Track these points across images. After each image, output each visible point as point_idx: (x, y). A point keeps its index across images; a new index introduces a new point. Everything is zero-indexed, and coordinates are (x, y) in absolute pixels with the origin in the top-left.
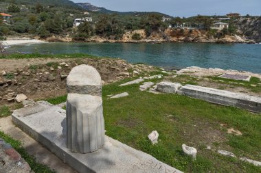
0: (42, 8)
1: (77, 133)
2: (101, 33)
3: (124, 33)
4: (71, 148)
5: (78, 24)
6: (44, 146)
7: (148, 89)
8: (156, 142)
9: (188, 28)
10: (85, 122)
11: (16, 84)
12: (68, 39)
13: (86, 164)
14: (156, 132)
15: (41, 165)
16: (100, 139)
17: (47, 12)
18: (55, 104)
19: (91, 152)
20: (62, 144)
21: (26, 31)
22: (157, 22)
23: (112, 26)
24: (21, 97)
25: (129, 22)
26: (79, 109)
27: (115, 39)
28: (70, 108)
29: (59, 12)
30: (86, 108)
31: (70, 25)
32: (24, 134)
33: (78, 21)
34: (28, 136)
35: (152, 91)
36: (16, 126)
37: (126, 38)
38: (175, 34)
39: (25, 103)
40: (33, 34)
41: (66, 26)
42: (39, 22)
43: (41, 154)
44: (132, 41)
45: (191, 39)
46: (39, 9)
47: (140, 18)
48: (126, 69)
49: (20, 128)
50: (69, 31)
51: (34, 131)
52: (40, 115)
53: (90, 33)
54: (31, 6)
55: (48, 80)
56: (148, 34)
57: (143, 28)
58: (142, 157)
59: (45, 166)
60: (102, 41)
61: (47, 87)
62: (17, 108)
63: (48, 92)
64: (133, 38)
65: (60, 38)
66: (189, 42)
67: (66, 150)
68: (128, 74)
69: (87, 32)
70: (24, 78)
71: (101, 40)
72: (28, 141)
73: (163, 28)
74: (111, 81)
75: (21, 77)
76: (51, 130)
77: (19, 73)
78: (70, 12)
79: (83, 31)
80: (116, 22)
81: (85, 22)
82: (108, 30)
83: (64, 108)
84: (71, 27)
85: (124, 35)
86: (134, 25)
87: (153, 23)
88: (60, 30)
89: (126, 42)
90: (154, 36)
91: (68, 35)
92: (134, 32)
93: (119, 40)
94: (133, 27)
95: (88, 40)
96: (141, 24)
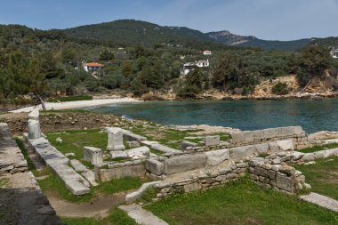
0: (142, 50)
2: (221, 84)
3: (258, 83)
5: (187, 71)
12: (170, 96)
21: (118, 86)
22: (318, 59)
25: (269, 64)
27: (243, 94)
31: (176, 75)
33: (188, 67)
37: (261, 91)
40: (125, 89)
41: (169, 76)
42: (135, 72)
44: (270, 96)
46: (139, 52)
50: (173, 83)
54: (129, 49)
56: (302, 84)
57: (292, 73)
60: (222, 97)
64: (274, 91)
65: (159, 94)
69: (198, 84)
71: (219, 96)
79: (193, 83)
80: (246, 66)
82: (232, 79)
84: (177, 77)
85: (258, 86)
86: (277, 68)
87: (312, 63)
88: (160, 82)
89: (258, 99)
90: (313, 87)
91: (171, 90)
92: (277, 80)
93: (249, 96)
94: (275, 72)
95: (200, 96)
96: (290, 66)
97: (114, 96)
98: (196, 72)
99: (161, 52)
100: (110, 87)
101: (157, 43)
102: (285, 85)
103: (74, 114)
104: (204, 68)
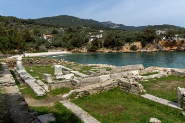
2: (107, 46)
3: (124, 45)
5: (92, 40)
9: (181, 39)
12: (84, 50)
17: (74, 32)
21: (60, 46)
22: (151, 35)
23: (116, 40)
27: (117, 50)
31: (87, 41)
33: (93, 38)
37: (125, 49)
38: (168, 45)
40: (63, 47)
41: (84, 41)
42: (68, 40)
44: (129, 51)
45: (183, 48)
46: (70, 30)
50: (86, 45)
53: (99, 46)
54: (66, 29)
56: (143, 46)
57: (139, 41)
60: (108, 51)
64: (131, 49)
65: (79, 50)
66: (181, 51)
69: (97, 45)
71: (106, 51)
73: (157, 40)
78: (90, 31)
79: (95, 45)
80: (118, 37)
82: (112, 43)
84: (88, 42)
85: (124, 47)
86: (132, 39)
87: (148, 37)
88: (80, 45)
89: (124, 52)
90: (148, 47)
91: (85, 48)
92: (132, 44)
93: (120, 51)
95: (98, 51)
96: (138, 38)
97: (58, 50)
98: (96, 40)
99: (80, 31)
100: (56, 46)
101: (79, 27)
102: (136, 46)
103: (39, 59)
104: (100, 38)
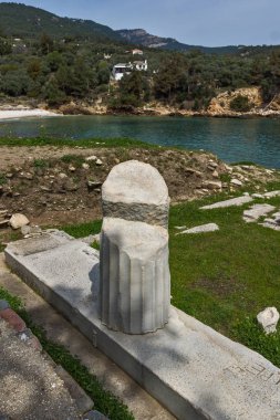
0: (51, 43)
1: (118, 294)
2: (166, 95)
3: (215, 96)
4: (107, 322)
5: (119, 76)
6: (59, 313)
7: (261, 219)
8: (274, 329)
10: (135, 276)
11: (10, 195)
12: (99, 108)
13: (133, 353)
14: (274, 309)
15: (56, 345)
16: (160, 310)
17: (60, 51)
18: (77, 237)
19: (142, 334)
20: (92, 313)
21: (23, 92)
23: (189, 79)
24: (18, 220)
25: (226, 70)
26: (123, 249)
27: (194, 109)
28: (108, 246)
29: (84, 50)
30: (137, 248)
31: (104, 80)
32: (26, 286)
33: (120, 70)
34: (31, 291)
35: (269, 224)
36: (12, 272)
37: (217, 106)
39: (25, 230)
40: (36, 97)
41: (96, 80)
42: (46, 73)
43: (55, 325)
44: (230, 113)
46: (49, 46)
47: (250, 61)
48: (216, 174)
49: (19, 275)
50: (102, 90)
51: (42, 283)
52: (52, 255)
54: (31, 41)
55: (64, 190)
56: (266, 99)
57: (255, 84)
58: (241, 356)
59: (62, 347)
60: (167, 112)
61: (62, 204)
62: (14, 239)
63: (64, 213)
64: (232, 106)
65: (84, 106)
67: (98, 324)
68: (219, 184)
69: (137, 93)
70: (23, 184)
71: (164, 111)
72: (33, 301)
74: (184, 197)
75: (19, 182)
76: (71, 284)
77: (15, 174)
78: (104, 50)
79: (130, 92)
80: (198, 71)
81: (134, 71)
83: (94, 245)
84: (107, 82)
85: (214, 100)
88: (84, 90)
89: (216, 116)
91: (100, 101)
92: (237, 92)
93: (203, 112)
94: (235, 82)
95: (139, 110)
96: (253, 74)
97: (20, 106)
98: (134, 77)
99: (77, 49)
100: (11, 93)
102: (246, 99)
